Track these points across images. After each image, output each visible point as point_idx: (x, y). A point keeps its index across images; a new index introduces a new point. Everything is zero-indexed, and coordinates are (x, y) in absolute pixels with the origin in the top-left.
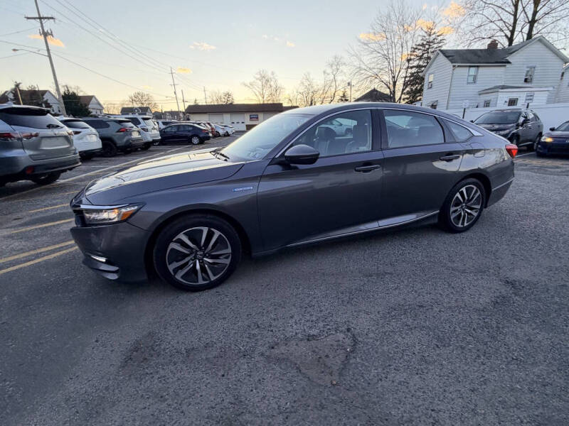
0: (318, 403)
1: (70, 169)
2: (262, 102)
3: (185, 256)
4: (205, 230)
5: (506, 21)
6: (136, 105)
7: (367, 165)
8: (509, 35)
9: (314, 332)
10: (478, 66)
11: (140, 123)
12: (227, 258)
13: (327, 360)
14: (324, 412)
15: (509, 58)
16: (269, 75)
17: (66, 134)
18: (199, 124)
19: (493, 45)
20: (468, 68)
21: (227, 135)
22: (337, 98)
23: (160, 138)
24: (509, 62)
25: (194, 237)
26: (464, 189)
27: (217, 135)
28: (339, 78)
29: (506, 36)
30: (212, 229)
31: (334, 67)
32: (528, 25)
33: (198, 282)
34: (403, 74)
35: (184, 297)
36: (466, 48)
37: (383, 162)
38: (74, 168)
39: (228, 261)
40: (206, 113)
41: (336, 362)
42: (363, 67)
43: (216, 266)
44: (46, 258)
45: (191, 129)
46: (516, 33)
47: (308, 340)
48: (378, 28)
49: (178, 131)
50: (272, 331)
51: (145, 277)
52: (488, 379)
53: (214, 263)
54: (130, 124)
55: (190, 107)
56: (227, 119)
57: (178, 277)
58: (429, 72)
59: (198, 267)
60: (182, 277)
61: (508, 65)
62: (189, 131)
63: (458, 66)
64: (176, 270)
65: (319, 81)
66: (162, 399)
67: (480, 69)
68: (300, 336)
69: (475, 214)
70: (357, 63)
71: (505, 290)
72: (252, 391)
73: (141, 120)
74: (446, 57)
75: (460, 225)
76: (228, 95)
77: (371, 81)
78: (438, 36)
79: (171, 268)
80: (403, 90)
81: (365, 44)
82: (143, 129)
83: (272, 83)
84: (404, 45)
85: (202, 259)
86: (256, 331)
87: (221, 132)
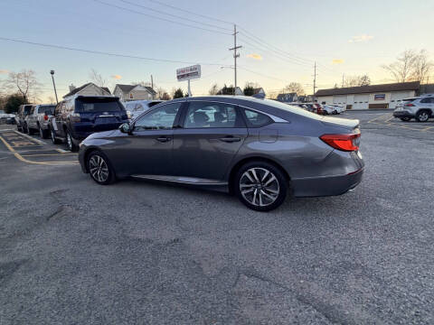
3: (94, 167)
4: (99, 158)
7: (165, 138)
12: (107, 173)
25: (96, 160)
26: (253, 170)
33: (99, 180)
37: (173, 137)
56: (350, 99)
60: (94, 176)
76: (365, 78)
87: (329, 111)
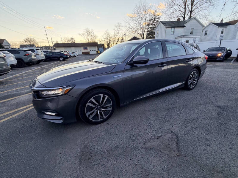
0: (177, 164)
1: (6, 74)
2: (88, 42)
3: (93, 108)
4: (102, 96)
5: (182, 11)
6: (28, 44)
7: (162, 64)
8: (183, 16)
9: (158, 135)
10: (174, 28)
11: (35, 51)
12: (110, 108)
13: (169, 146)
14: (182, 168)
15: (185, 25)
16: (91, 31)
17: (3, 56)
18: (62, 52)
19: (179, 19)
20: (171, 29)
21: (75, 56)
22: (120, 40)
23: (45, 58)
24: (185, 26)
25: (97, 99)
26: (193, 73)
27: (70, 56)
28: (120, 32)
29: (182, 17)
30: (105, 95)
31: (118, 28)
32: (190, 13)
33: (98, 120)
34: (146, 30)
35: (93, 127)
36: (169, 21)
38: (8, 73)
39: (111, 109)
40: (63, 47)
41: (174, 145)
42: (131, 27)
43: (106, 112)
44: (11, 117)
45: (59, 54)
46: (186, 15)
47: (158, 138)
48: (136, 12)
49: (53, 55)
50: (141, 137)
51: (76, 120)
52: (233, 143)
53: (105, 111)
54: (30, 52)
55: (55, 44)
56: (73, 49)
57: (90, 118)
58: (157, 30)
59: (99, 113)
60: (92, 119)
61: (185, 28)
62: (58, 55)
63: (168, 28)
64: (89, 116)
65: (112, 33)
66: (108, 175)
67: (175, 29)
68: (153, 137)
69: (196, 82)
70: (128, 26)
71: (218, 110)
72: (147, 164)
73: (35, 50)
74: (163, 24)
75: (191, 87)
76: (72, 39)
77: (134, 33)
78: (157, 16)
79: (87, 114)
80: (147, 37)
81: (131, 18)
82: (36, 54)
83: (92, 34)
84: (146, 19)
85: (100, 109)
86: (134, 138)
87: (72, 55)
